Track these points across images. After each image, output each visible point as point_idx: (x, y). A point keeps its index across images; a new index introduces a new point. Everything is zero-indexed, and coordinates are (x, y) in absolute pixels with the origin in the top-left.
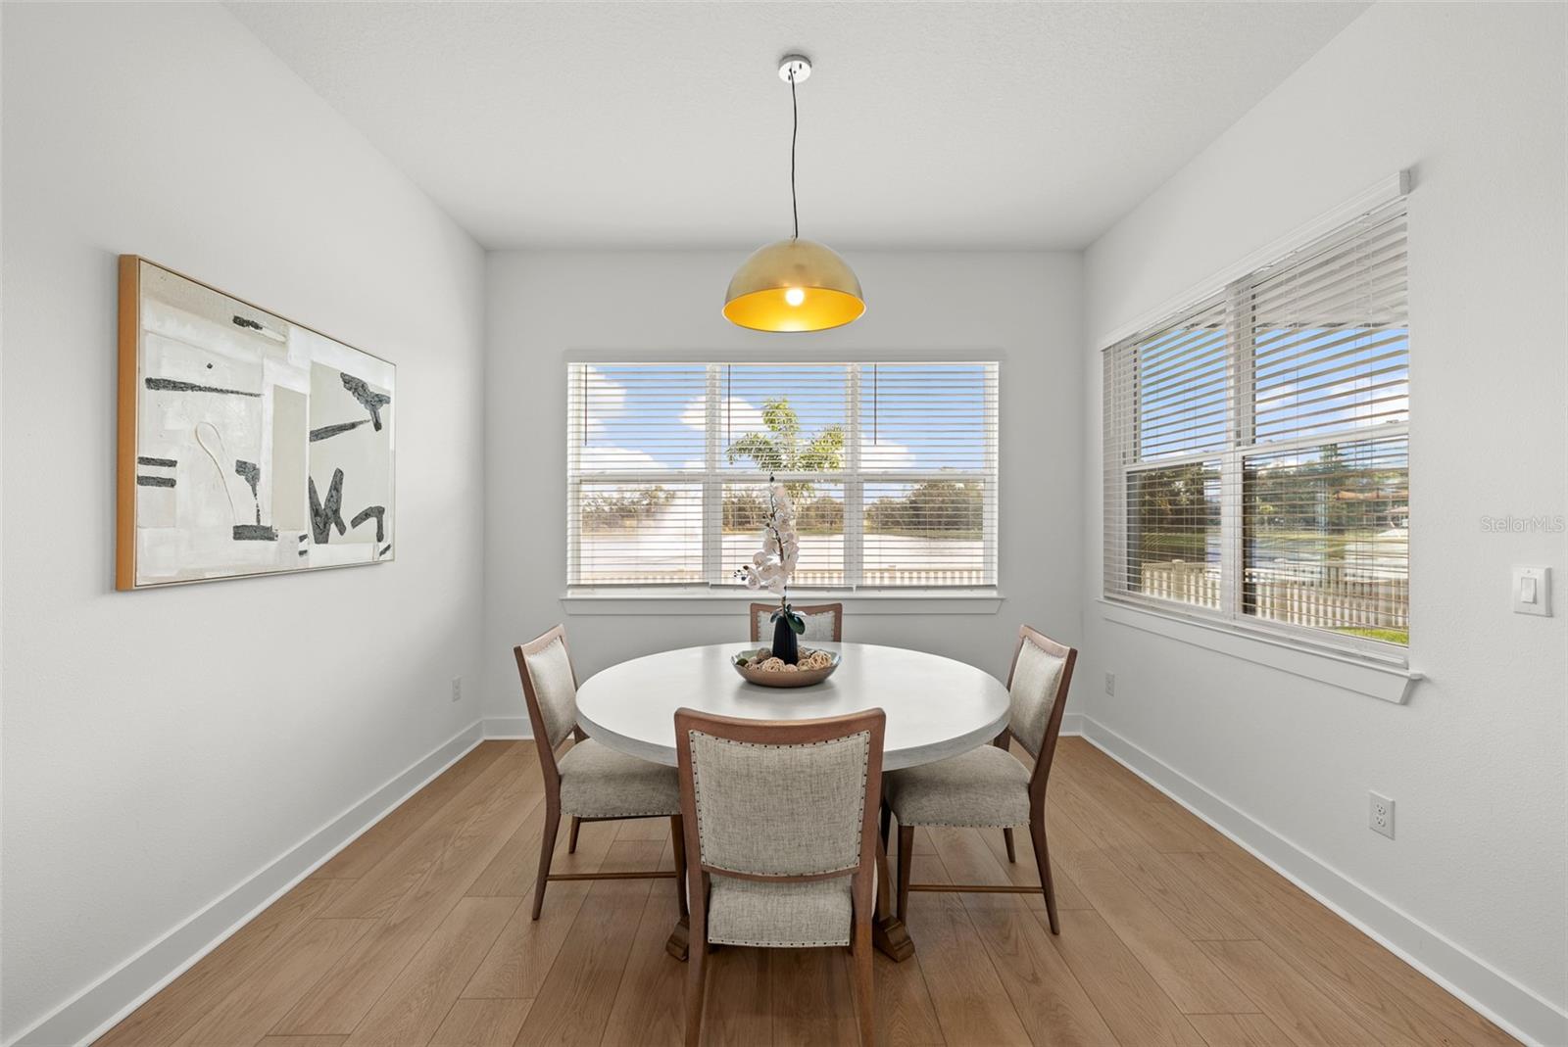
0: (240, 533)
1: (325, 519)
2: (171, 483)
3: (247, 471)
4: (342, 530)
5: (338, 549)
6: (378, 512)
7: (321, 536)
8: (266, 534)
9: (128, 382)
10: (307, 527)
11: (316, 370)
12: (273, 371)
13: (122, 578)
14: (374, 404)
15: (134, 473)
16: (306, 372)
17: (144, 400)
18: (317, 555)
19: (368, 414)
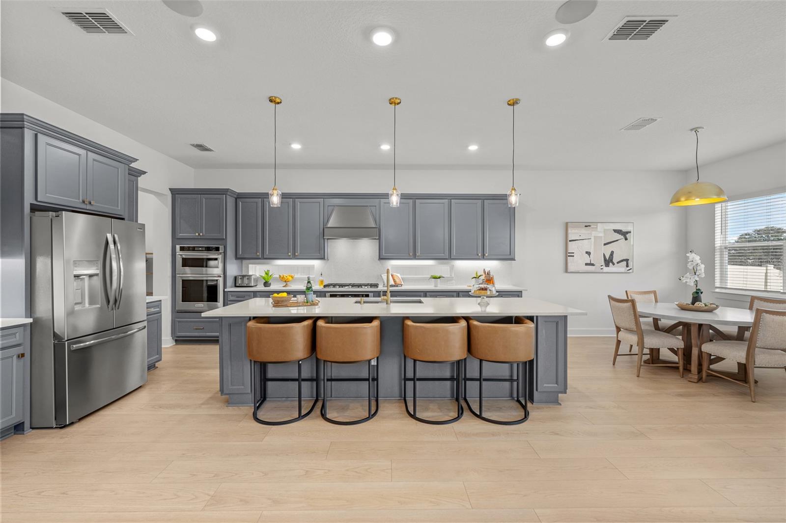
0: (586, 264)
1: (608, 261)
2: (573, 256)
3: (588, 253)
4: (614, 264)
5: (611, 268)
6: (627, 260)
7: (607, 265)
8: (593, 265)
9: (567, 241)
10: (603, 263)
11: (605, 231)
12: (594, 234)
13: (566, 271)
14: (625, 234)
15: (568, 255)
16: (602, 232)
17: (570, 243)
18: (606, 269)
19: (622, 237)
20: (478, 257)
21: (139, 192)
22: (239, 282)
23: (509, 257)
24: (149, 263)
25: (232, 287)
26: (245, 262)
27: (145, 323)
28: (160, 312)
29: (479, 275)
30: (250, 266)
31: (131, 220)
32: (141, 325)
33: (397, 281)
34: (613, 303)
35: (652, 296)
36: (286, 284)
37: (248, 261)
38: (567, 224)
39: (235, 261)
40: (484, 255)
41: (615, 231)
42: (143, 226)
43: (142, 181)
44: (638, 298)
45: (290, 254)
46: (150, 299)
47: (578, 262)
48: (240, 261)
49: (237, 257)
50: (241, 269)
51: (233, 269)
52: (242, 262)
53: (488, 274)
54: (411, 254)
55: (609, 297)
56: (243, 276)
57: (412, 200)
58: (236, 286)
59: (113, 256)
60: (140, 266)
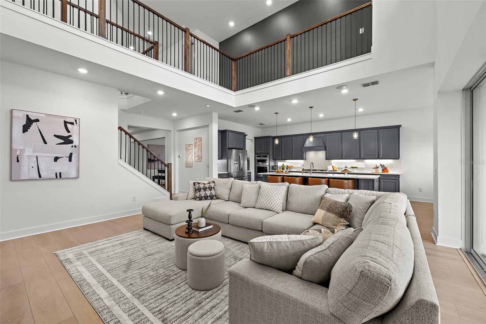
21: (246, 140)
22: (274, 168)
24: (248, 161)
25: (272, 170)
26: (276, 161)
27: (247, 177)
28: (251, 175)
30: (278, 162)
31: (244, 150)
32: (246, 177)
36: (290, 169)
37: (278, 161)
39: (273, 160)
42: (247, 151)
43: (247, 137)
45: (290, 158)
46: (248, 171)
48: (274, 160)
49: (274, 159)
50: (275, 163)
51: (272, 164)
52: (275, 161)
56: (276, 166)
58: (273, 169)
59: (241, 159)
60: (246, 162)
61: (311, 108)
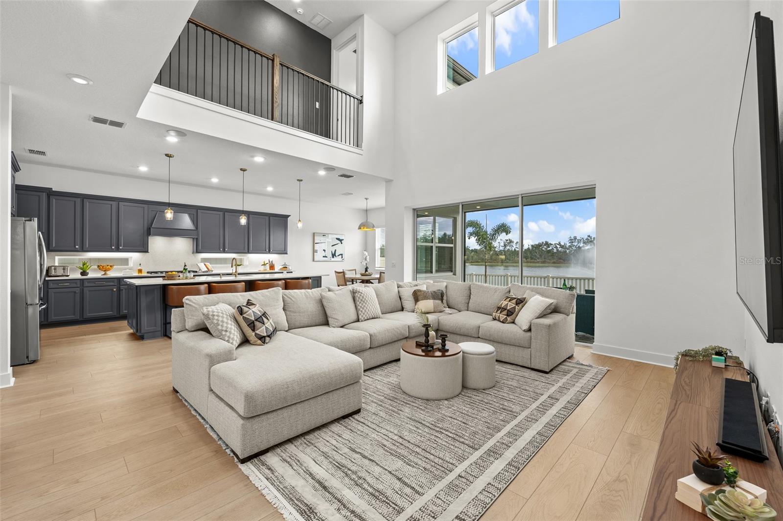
0: (324, 257)
1: (334, 255)
2: (317, 252)
3: (324, 250)
4: (336, 257)
5: (335, 259)
6: (342, 255)
7: (333, 257)
8: (326, 257)
9: (314, 243)
10: (331, 256)
11: (332, 238)
12: (327, 240)
13: (314, 260)
14: (341, 240)
15: (314, 251)
16: (331, 239)
17: (315, 245)
18: (333, 259)
19: (340, 242)
20: (265, 252)
22: (53, 272)
23: (284, 252)
29: (266, 263)
33: (210, 268)
34: (337, 274)
35: (354, 271)
36: (105, 273)
38: (314, 233)
40: (269, 251)
41: (337, 239)
44: (346, 272)
45: (113, 247)
47: (319, 256)
49: (50, 250)
53: (272, 262)
54: (221, 250)
55: (335, 271)
56: (58, 267)
57: (222, 213)
58: (48, 276)
61: (243, 170)
